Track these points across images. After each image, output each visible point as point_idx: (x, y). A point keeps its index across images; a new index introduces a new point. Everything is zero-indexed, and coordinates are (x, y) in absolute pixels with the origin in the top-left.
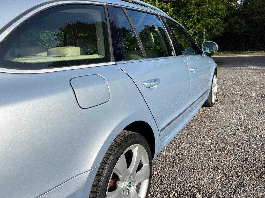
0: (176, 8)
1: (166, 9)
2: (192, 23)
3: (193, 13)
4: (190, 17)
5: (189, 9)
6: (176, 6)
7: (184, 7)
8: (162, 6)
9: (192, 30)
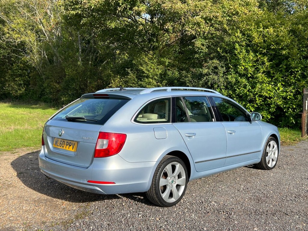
0: (275, 61)
1: (262, 62)
2: (296, 80)
3: (297, 68)
4: (291, 73)
5: (290, 64)
6: (276, 59)
7: (285, 60)
8: (258, 58)
9: (294, 89)
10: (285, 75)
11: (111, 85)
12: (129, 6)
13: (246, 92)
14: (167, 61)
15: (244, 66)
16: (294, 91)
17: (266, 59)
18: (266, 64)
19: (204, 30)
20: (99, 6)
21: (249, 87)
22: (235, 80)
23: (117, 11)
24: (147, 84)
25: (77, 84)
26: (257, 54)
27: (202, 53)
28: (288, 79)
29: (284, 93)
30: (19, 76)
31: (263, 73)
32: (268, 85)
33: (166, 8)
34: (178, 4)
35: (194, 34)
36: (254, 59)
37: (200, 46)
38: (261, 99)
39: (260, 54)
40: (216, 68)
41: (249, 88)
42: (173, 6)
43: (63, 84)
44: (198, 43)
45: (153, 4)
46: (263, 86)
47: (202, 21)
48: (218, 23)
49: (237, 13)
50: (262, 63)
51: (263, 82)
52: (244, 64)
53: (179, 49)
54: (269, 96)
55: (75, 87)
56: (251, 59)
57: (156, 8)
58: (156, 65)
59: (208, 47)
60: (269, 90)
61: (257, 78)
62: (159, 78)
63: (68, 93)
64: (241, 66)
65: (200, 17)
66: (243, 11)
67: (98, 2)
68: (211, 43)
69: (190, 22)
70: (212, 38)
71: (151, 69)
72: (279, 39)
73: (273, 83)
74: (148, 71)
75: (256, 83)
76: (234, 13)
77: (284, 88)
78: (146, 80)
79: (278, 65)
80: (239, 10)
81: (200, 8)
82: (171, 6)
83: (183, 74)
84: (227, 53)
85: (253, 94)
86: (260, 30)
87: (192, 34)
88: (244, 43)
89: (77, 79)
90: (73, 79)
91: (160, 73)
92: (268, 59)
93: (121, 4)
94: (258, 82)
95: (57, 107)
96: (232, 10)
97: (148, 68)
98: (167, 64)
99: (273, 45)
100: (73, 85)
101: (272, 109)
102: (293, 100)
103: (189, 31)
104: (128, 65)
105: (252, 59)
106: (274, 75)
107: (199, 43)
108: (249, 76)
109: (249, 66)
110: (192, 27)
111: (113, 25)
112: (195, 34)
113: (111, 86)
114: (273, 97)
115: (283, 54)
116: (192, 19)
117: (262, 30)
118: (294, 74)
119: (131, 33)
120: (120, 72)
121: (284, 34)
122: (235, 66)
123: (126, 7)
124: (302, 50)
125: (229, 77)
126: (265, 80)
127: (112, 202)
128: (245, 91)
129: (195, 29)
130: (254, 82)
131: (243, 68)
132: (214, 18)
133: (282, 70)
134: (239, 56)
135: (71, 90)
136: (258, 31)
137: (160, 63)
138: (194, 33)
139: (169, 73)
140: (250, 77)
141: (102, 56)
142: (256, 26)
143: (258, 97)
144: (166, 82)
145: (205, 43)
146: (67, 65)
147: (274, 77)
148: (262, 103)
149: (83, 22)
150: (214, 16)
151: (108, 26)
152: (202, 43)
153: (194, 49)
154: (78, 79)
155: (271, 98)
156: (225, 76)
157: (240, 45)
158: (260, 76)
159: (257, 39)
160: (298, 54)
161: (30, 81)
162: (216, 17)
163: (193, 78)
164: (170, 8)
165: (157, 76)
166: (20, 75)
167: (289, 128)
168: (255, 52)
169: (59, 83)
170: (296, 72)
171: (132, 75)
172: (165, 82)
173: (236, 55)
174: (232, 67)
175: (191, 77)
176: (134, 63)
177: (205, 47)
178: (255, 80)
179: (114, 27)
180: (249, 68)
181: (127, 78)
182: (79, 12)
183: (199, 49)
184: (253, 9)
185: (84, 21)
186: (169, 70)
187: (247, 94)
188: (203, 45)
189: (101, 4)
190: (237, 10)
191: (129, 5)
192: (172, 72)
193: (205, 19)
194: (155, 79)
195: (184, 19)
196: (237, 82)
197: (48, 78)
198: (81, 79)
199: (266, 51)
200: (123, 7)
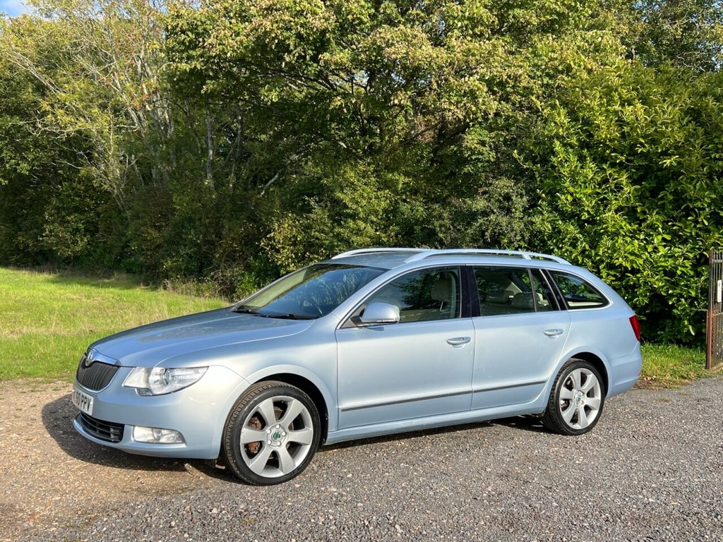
3: (700, 201)
4: (689, 211)
5: (684, 191)
6: (650, 178)
7: (671, 181)
8: (606, 176)
9: (691, 250)
10: (673, 217)
11: (272, 235)
12: (310, 52)
13: (576, 256)
14: (402, 180)
15: (572, 194)
16: (691, 256)
17: (625, 177)
18: (625, 189)
19: (484, 107)
20: (241, 52)
21: (584, 243)
22: (550, 227)
23: (284, 63)
24: (352, 232)
25: (200, 231)
26: (605, 166)
27: (481, 162)
28: (677, 226)
29: (670, 260)
30: (75, 212)
31: (617, 211)
32: (628, 239)
33: (394, 56)
34: (423, 47)
35: (461, 117)
36: (596, 177)
37: (475, 145)
38: (612, 273)
39: (613, 165)
40: (508, 198)
41: (584, 247)
42: (410, 53)
43: (167, 232)
44: (471, 139)
45: (365, 47)
46: (617, 242)
47: (481, 87)
48: (521, 92)
49: (568, 69)
50: (616, 187)
51: (616, 234)
52: (571, 189)
53: (429, 153)
54: (632, 267)
55: (195, 239)
56: (590, 178)
57: (374, 56)
58: (374, 189)
59: (496, 148)
60: (632, 254)
61: (602, 222)
62: (381, 219)
63: (178, 252)
64: (564, 194)
65: (478, 77)
66: (582, 63)
67: (239, 43)
68: (501, 139)
69: (452, 90)
70: (507, 128)
71: (363, 197)
72: (656, 131)
73: (642, 237)
74: (357, 203)
75: (600, 235)
76: (560, 68)
77: (671, 247)
78: (351, 224)
79: (654, 192)
80: (572, 63)
81: (478, 58)
82: (407, 53)
83: (434, 210)
84: (535, 163)
85: (592, 262)
86: (615, 109)
87: (457, 116)
88: (574, 140)
89: (200, 219)
90: (191, 220)
91: (384, 209)
92: (628, 178)
93: (292, 48)
94: (606, 232)
95: (153, 284)
96: (557, 63)
97: (356, 195)
98: (400, 186)
99: (641, 143)
100: (190, 234)
101: (641, 298)
102: (692, 277)
103: (450, 110)
104: (313, 189)
105: (592, 179)
106: (645, 217)
107: (473, 139)
108: (583, 218)
109: (584, 194)
110: (458, 102)
111: (274, 97)
112: (465, 117)
113: (274, 237)
114: (641, 269)
115: (665, 165)
116: (456, 83)
117: (620, 108)
118: (694, 216)
119: (318, 116)
120: (294, 204)
121: (670, 119)
122: (552, 193)
123: (303, 54)
124: (713, 156)
125: (537, 219)
126: (622, 228)
127: (149, 518)
128: (574, 255)
129: (465, 104)
130: (595, 232)
131: (570, 198)
132: (511, 79)
133: (664, 204)
134: (562, 171)
135: (185, 246)
136: (607, 111)
137: (386, 185)
138: (461, 115)
139: (404, 208)
140: (586, 221)
141: (255, 167)
142: (605, 100)
143: (604, 268)
144: (397, 228)
145: (487, 139)
146: (178, 187)
147: (645, 220)
148: (616, 283)
149: (207, 89)
150: (510, 75)
151: (262, 98)
152: (480, 138)
153: (461, 152)
154: (203, 220)
155: (639, 271)
156: (526, 217)
157: (565, 145)
158: (610, 217)
159: (606, 130)
160: (703, 166)
161: (97, 224)
162: (516, 78)
163: (453, 221)
164: (403, 57)
165: (377, 215)
166: (77, 210)
167: (680, 347)
168: (600, 159)
169: (159, 229)
170: (699, 209)
171: (319, 213)
172: (394, 229)
173: (553, 167)
174: (544, 195)
175: (450, 219)
176: (326, 185)
177: (488, 149)
178: (599, 228)
179: (277, 99)
180: (585, 199)
181: (307, 218)
182: (199, 67)
183: (473, 153)
184: (612, 60)
185: (209, 86)
186: (405, 201)
187: (578, 261)
188: (483, 143)
189: (246, 48)
190: (568, 62)
191: (312, 50)
192: (409, 207)
193: (489, 83)
194: (372, 222)
195: (437, 82)
196: (557, 232)
197: (138, 217)
198: (207, 221)
199: (627, 160)
200: (297, 55)
